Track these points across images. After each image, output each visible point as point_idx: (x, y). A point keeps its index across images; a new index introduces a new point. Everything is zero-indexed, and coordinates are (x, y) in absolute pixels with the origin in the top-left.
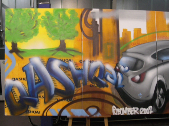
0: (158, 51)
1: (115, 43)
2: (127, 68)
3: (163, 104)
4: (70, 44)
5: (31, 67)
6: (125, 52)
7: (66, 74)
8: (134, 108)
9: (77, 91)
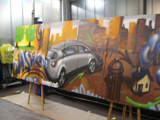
0: (65, 47)
1: (47, 43)
2: (50, 58)
3: (63, 83)
4: (32, 44)
5: (20, 54)
6: (50, 48)
7: (29, 58)
8: (50, 82)
9: (31, 68)
